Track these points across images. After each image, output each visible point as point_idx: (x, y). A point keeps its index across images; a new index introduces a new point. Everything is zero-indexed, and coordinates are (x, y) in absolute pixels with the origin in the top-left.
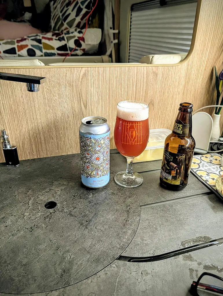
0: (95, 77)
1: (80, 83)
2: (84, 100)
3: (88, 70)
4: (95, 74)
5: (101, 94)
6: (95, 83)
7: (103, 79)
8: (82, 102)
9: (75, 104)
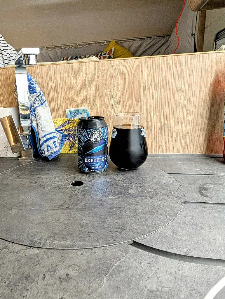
0: (150, 68)
1: (133, 75)
2: (136, 93)
3: (142, 61)
4: (150, 65)
5: (155, 87)
6: (150, 75)
7: (159, 71)
8: (134, 96)
9: (126, 97)
